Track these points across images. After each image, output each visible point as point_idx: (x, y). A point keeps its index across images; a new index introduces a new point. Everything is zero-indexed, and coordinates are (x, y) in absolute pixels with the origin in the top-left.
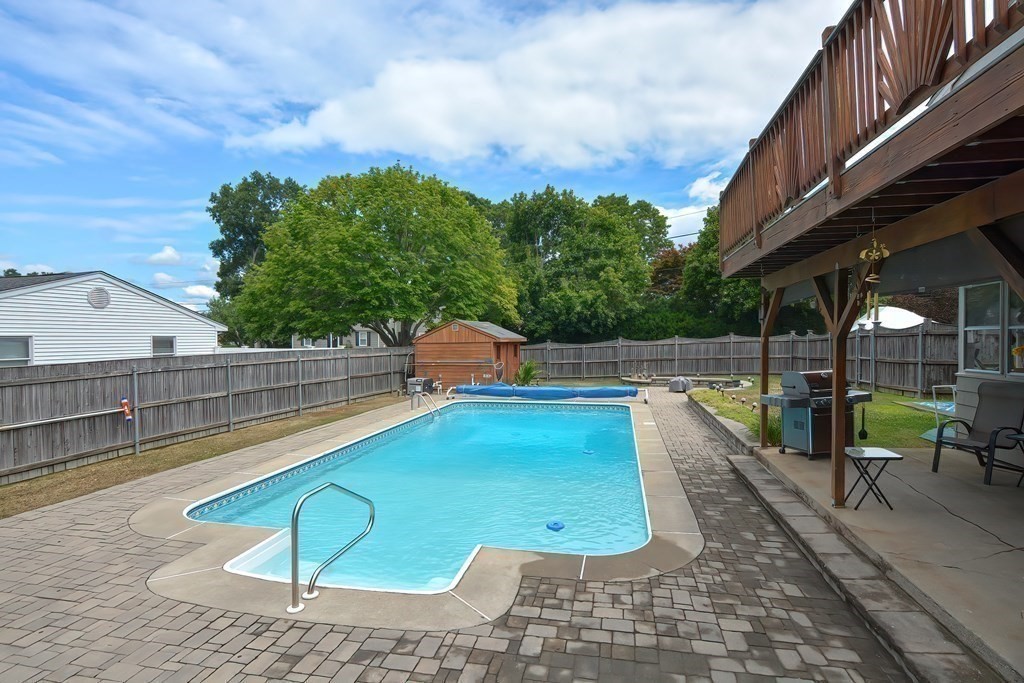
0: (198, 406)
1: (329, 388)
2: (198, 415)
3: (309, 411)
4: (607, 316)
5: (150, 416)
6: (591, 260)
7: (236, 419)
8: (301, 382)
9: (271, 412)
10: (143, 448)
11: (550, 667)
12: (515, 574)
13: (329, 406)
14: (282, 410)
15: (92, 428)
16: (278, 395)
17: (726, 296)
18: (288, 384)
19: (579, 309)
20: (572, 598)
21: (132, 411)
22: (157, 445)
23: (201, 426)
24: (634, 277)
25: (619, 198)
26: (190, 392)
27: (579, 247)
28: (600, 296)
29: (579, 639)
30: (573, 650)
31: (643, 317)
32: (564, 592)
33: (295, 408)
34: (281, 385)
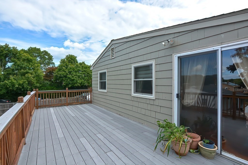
4: (27, 88)
6: (22, 70)
17: (64, 83)
19: (17, 86)
24: (38, 76)
25: (38, 49)
27: (18, 66)
28: (25, 82)
31: (41, 88)
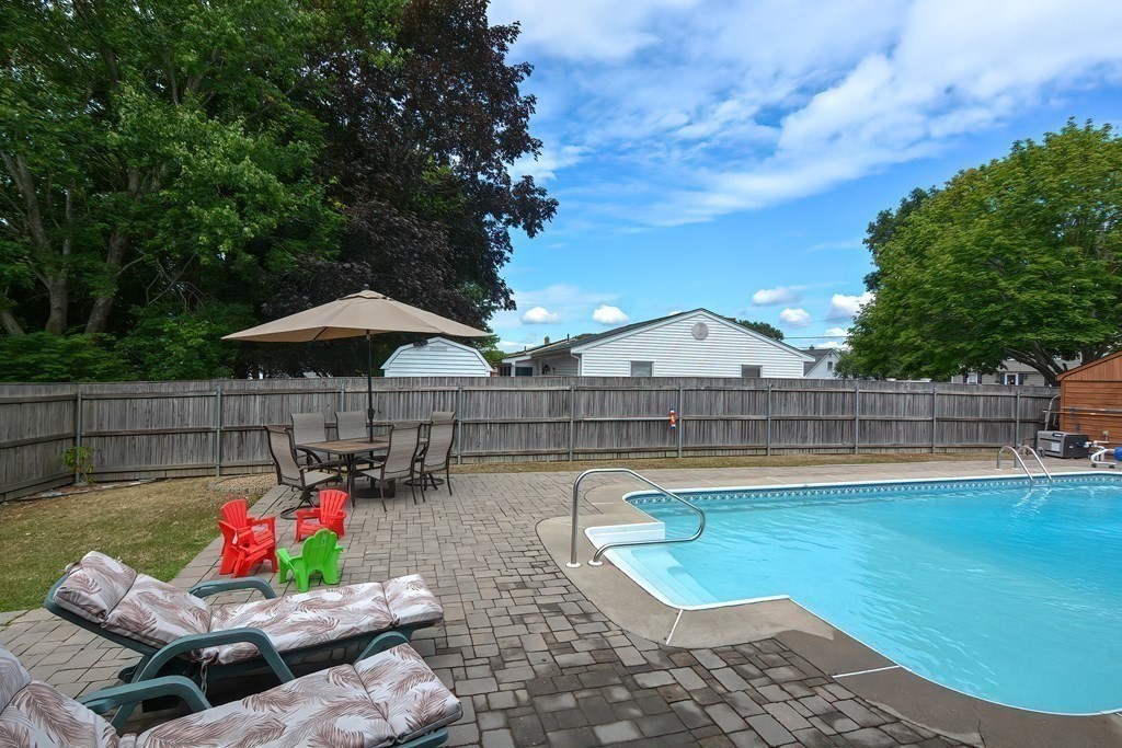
0: (736, 425)
1: (901, 428)
2: (737, 434)
3: (868, 451)
5: (693, 426)
7: (775, 445)
8: (859, 416)
9: (817, 444)
10: (685, 454)
11: (633, 699)
12: (768, 632)
13: (901, 451)
14: (833, 445)
15: (648, 430)
16: (828, 427)
18: (840, 416)
21: (677, 421)
22: (696, 453)
23: (738, 444)
26: (730, 411)
29: (702, 707)
30: (681, 708)
32: (784, 673)
33: (849, 444)
34: (831, 416)
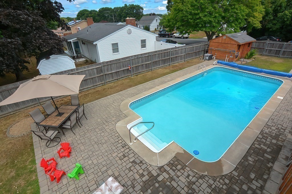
0: (144, 65)
1: (179, 58)
2: (145, 68)
3: (173, 64)
7: (153, 68)
8: (171, 57)
11: (159, 185)
12: (174, 155)
14: (165, 65)
15: (124, 72)
16: (164, 61)
20: (179, 170)
21: (131, 68)
22: (136, 75)
26: (143, 62)
29: (170, 183)
30: (167, 184)
32: (179, 167)
33: (169, 64)
34: (165, 58)
